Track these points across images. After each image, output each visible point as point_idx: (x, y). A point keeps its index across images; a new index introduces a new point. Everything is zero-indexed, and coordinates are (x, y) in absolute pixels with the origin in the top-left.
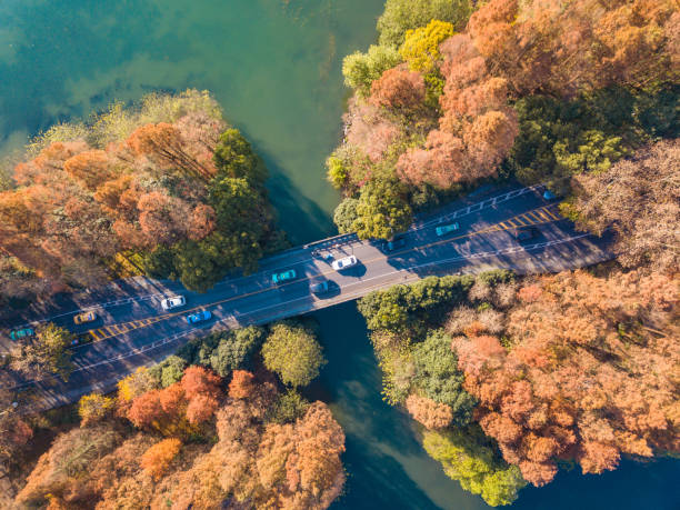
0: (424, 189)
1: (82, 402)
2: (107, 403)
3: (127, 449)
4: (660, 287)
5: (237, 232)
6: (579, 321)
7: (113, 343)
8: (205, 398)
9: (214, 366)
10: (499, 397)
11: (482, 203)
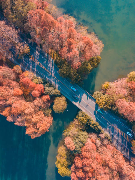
0: (116, 108)
1: (17, 66)
2: (20, 71)
3: (15, 83)
4: (134, 175)
5: (79, 74)
6: (114, 163)
7: (33, 63)
8: (38, 93)
9: (45, 90)
10: (86, 157)
11: (121, 123)
